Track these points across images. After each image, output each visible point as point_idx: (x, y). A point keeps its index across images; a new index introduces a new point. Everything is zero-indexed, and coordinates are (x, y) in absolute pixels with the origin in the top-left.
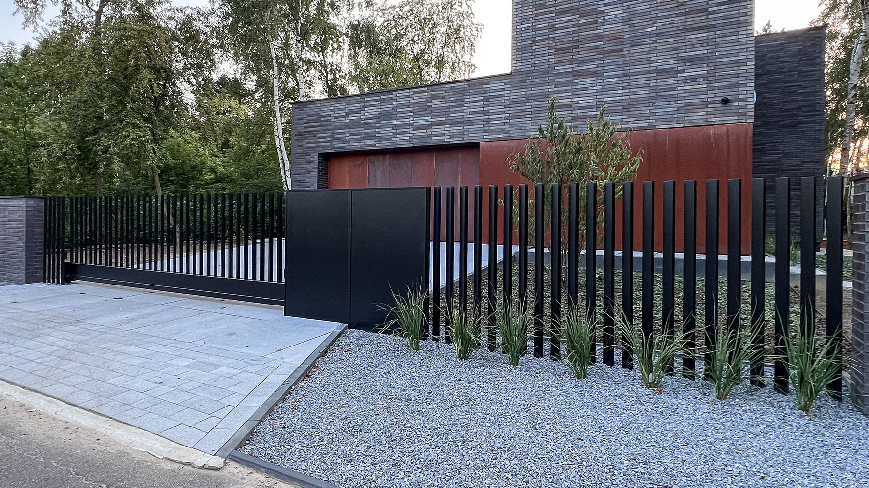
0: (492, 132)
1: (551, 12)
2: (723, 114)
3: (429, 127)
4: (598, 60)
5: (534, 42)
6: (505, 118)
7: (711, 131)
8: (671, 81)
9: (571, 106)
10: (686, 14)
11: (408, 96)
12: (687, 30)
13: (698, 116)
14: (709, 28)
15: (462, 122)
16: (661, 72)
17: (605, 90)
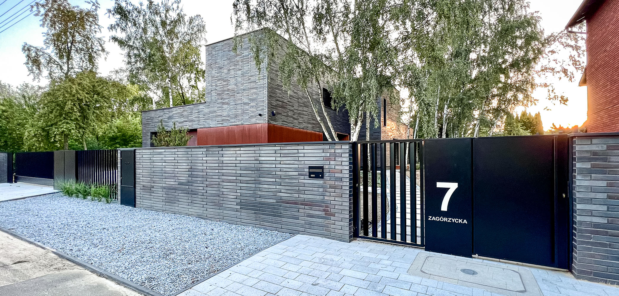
0: (200, 125)
1: (216, 80)
2: (260, 120)
3: (182, 122)
4: (229, 98)
5: (212, 91)
6: (204, 120)
7: (258, 125)
8: (247, 107)
9: (221, 115)
10: (251, 82)
11: (177, 110)
12: (251, 89)
13: (253, 121)
14: (256, 88)
15: (192, 121)
16: (245, 104)
17: (230, 110)
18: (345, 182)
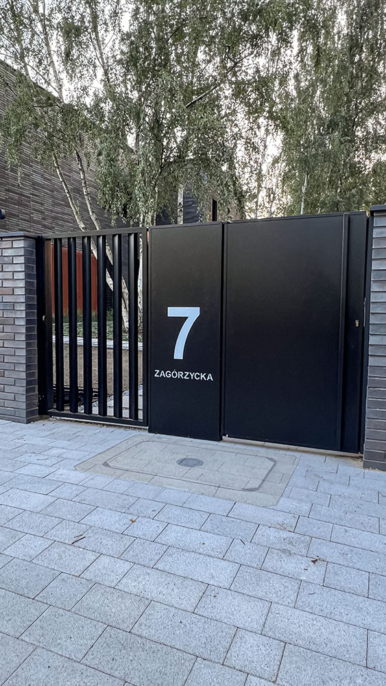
18: (19, 312)
